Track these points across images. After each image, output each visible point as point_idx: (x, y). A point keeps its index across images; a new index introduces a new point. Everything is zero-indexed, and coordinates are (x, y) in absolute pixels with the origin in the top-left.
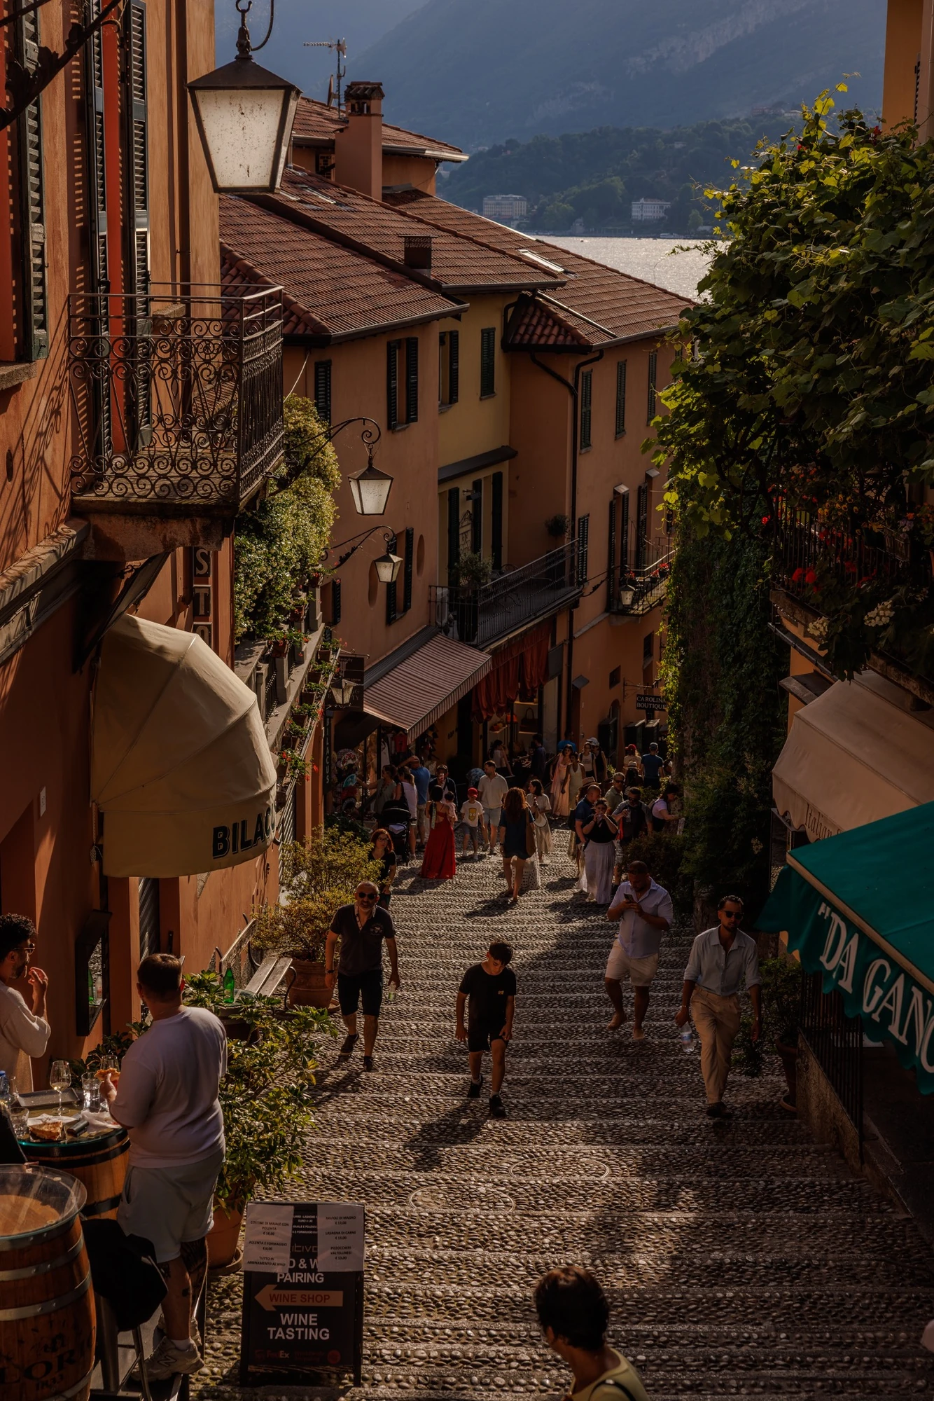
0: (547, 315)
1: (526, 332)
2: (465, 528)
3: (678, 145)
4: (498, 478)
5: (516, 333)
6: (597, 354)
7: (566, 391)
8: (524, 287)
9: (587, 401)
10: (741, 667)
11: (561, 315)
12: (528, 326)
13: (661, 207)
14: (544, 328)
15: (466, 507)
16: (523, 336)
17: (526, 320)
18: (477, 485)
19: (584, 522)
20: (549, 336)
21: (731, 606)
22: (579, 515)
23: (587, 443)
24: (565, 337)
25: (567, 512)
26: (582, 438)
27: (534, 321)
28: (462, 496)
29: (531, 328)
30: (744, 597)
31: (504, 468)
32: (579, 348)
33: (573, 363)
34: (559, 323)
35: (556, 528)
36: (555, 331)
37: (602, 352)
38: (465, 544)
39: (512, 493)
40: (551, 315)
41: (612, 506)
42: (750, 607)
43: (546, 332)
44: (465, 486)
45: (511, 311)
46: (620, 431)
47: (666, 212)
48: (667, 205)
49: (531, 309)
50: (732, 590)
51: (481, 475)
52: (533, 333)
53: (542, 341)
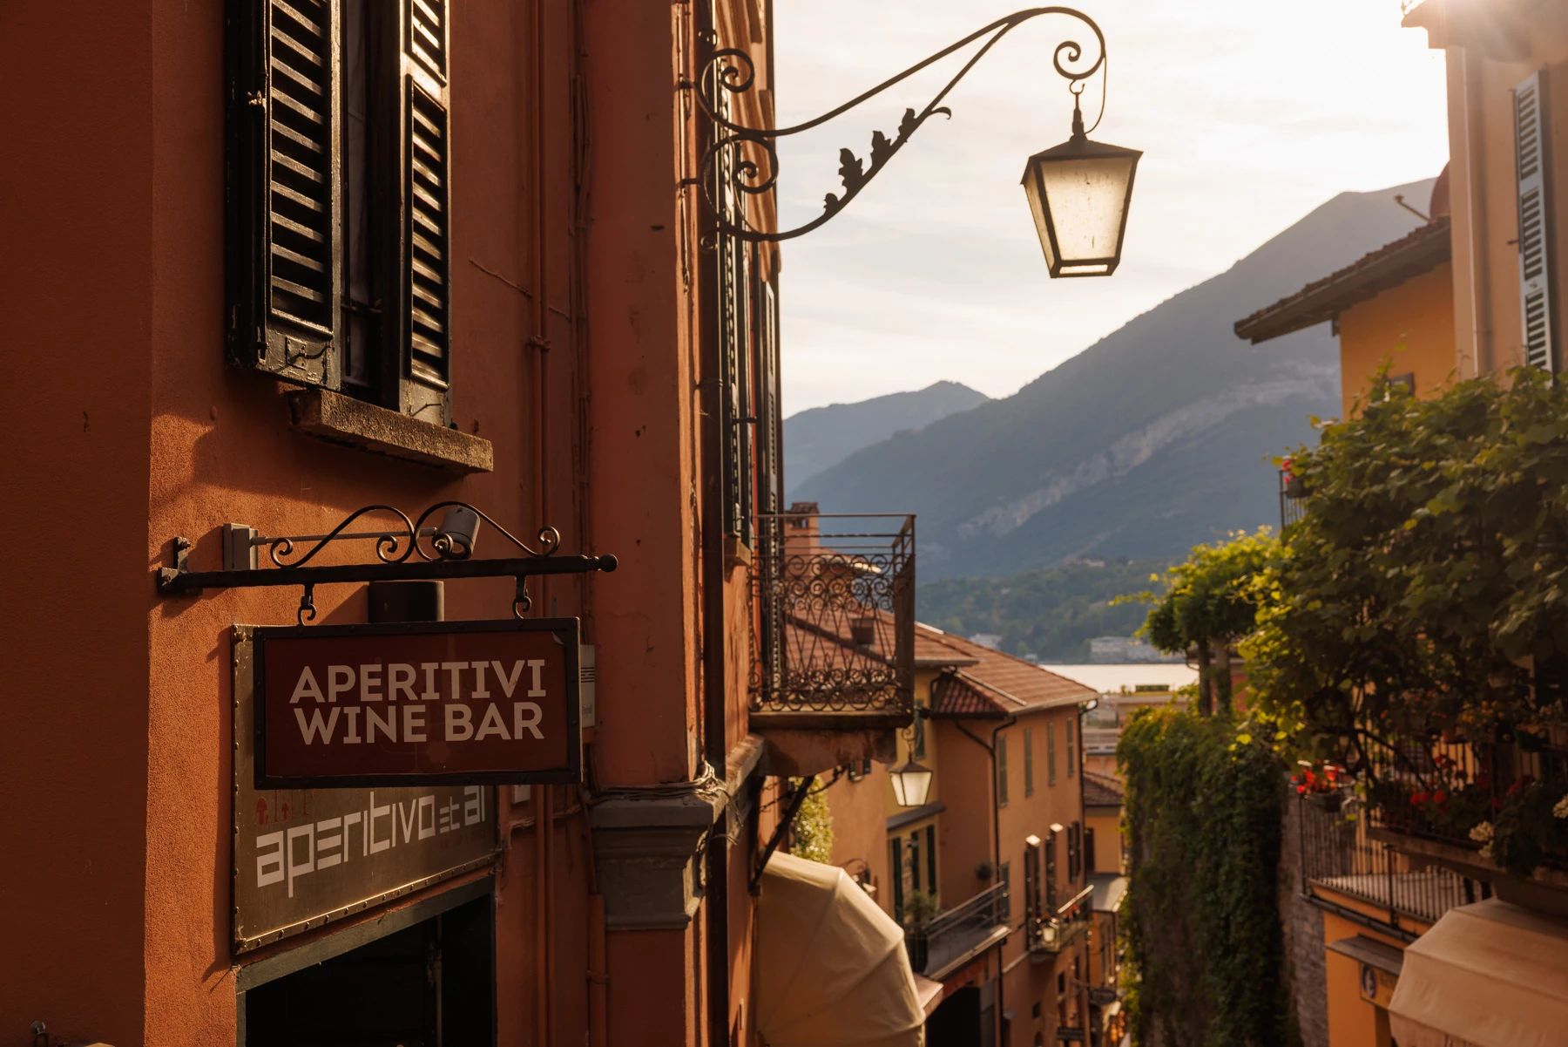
0: (965, 687)
1: (949, 703)
2: (907, 874)
3: (1005, 591)
4: (930, 830)
5: (941, 704)
6: (1011, 720)
7: (986, 753)
8: (947, 665)
9: (1003, 763)
10: (1235, 957)
11: (979, 688)
12: (951, 697)
13: (994, 640)
14: (965, 698)
15: (907, 855)
16: (947, 706)
17: (949, 693)
18: (915, 836)
19: (1006, 871)
20: (969, 705)
21: (1217, 902)
22: (1003, 861)
23: (1005, 798)
24: (984, 705)
25: (993, 859)
26: (1000, 795)
27: (956, 693)
28: (904, 845)
29: (953, 701)
30: (1230, 891)
31: (935, 821)
32: (997, 717)
33: (991, 729)
34: (978, 695)
35: (984, 875)
36: (975, 701)
37: (1014, 719)
38: (907, 887)
39: (942, 844)
40: (969, 688)
41: (1027, 856)
42: (1239, 900)
43: (967, 701)
44: (905, 836)
45: (935, 685)
46: (1029, 791)
47: (999, 644)
48: (999, 638)
49: (952, 684)
50: (1214, 887)
51: (916, 827)
52: (955, 704)
53: (964, 710)
